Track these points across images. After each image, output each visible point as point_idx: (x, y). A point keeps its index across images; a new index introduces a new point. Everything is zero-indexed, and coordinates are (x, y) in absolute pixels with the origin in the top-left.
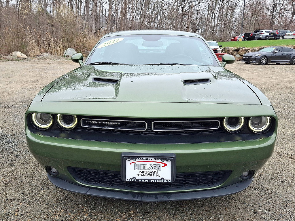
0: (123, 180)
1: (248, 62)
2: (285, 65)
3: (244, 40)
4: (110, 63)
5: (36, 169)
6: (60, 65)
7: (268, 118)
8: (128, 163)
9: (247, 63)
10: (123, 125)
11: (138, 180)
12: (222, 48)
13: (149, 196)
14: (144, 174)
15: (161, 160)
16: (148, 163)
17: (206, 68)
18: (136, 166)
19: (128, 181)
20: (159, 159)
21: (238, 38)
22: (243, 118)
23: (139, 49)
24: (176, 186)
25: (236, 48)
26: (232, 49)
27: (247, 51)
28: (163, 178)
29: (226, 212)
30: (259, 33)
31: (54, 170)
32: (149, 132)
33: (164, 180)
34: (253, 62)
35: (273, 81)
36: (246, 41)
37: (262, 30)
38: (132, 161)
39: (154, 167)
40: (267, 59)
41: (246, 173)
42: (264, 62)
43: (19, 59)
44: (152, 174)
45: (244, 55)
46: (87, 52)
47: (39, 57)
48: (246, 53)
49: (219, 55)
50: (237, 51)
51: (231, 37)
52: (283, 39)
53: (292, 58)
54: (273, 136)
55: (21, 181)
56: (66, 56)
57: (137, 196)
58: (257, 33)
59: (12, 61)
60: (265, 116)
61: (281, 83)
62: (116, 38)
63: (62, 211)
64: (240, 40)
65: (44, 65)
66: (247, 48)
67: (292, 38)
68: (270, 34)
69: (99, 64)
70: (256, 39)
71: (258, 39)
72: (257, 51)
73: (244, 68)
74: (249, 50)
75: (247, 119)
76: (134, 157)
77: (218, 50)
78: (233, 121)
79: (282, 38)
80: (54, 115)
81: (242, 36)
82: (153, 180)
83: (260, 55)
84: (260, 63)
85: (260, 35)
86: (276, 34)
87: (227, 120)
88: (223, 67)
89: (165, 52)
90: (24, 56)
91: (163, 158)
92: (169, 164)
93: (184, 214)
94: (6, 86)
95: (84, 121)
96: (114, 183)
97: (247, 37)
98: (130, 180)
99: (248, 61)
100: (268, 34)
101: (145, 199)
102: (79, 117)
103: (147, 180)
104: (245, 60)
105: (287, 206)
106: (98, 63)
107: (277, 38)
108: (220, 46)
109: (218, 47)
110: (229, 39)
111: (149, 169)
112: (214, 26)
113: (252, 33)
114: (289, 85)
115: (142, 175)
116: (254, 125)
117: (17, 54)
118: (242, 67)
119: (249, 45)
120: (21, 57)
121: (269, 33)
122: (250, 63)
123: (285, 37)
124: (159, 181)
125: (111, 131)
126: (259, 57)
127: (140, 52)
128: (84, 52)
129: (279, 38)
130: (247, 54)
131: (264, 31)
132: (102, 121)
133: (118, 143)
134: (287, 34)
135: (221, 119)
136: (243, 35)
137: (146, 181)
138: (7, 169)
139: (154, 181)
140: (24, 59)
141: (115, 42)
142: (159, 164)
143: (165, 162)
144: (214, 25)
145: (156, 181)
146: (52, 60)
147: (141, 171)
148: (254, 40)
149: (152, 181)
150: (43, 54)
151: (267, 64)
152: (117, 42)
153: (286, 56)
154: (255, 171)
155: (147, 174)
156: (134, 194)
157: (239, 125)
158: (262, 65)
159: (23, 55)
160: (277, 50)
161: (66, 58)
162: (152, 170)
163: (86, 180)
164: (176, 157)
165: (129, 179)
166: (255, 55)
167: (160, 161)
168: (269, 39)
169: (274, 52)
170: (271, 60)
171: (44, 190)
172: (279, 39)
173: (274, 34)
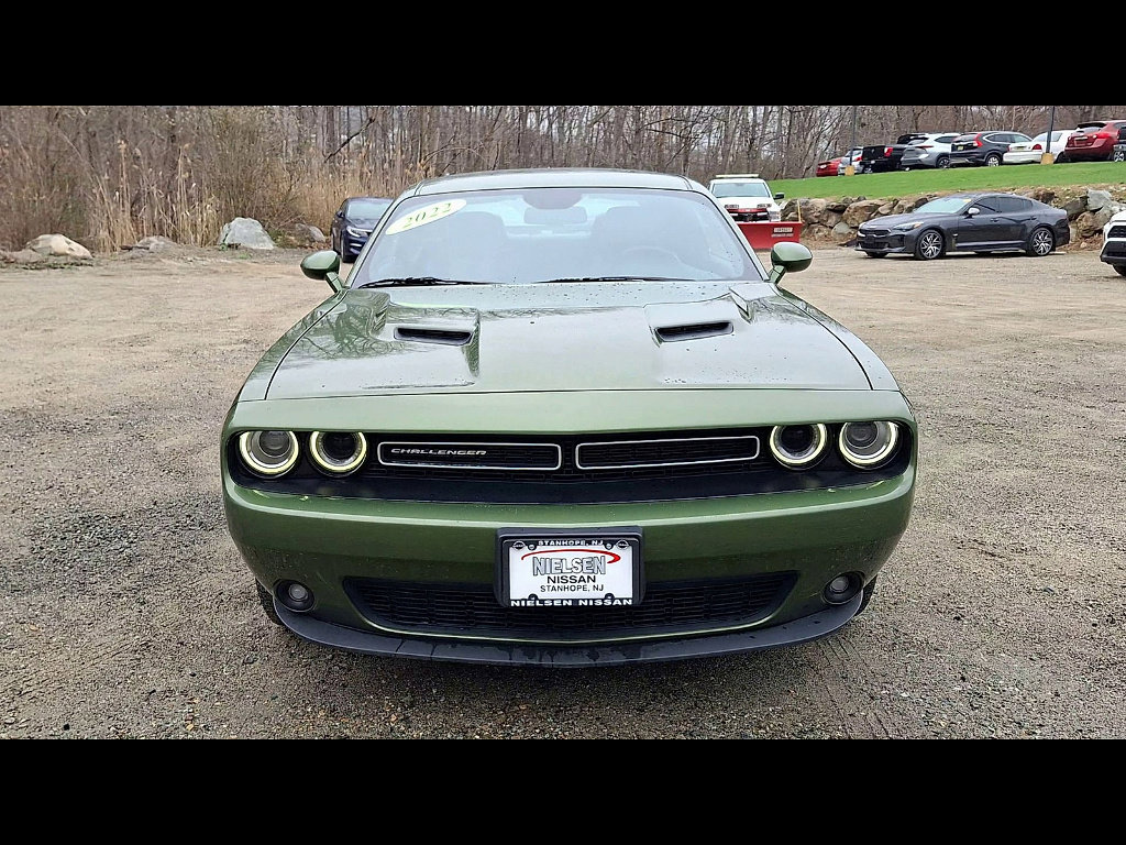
0: (503, 604)
1: (878, 251)
2: (1009, 259)
3: (863, 173)
4: (430, 282)
5: (215, 608)
6: (214, 279)
7: (892, 425)
8: (515, 556)
9: (874, 256)
10: (494, 456)
11: (542, 601)
12: (784, 203)
13: (571, 651)
14: (560, 584)
15: (605, 544)
16: (569, 556)
17: (723, 287)
18: (537, 564)
19: (518, 604)
20: (599, 542)
21: (841, 165)
22: (821, 427)
23: (506, 225)
24: (646, 622)
25: (833, 201)
26: (821, 203)
27: (873, 210)
28: (611, 595)
29: (789, 701)
30: (916, 143)
31: (298, 593)
32: (568, 472)
33: (613, 599)
34: (895, 251)
35: (961, 315)
36: (871, 176)
37: (927, 135)
38: (526, 550)
39: (585, 565)
40: (944, 239)
41: (839, 584)
42: (932, 248)
43: (62, 260)
44: (582, 584)
45: (863, 226)
46: (304, 230)
47: (131, 254)
48: (869, 219)
49: (776, 230)
50: (839, 210)
51: (816, 162)
52: (1001, 163)
53: (1029, 231)
54: (908, 474)
55: (182, 643)
56: (229, 246)
57: (538, 653)
58: (906, 146)
59: (36, 269)
60: (885, 420)
61: (988, 323)
62: (441, 200)
63: (322, 713)
64: (849, 171)
65: (157, 279)
66: (872, 201)
67: (1033, 162)
68: (954, 148)
69: (399, 283)
70: (907, 167)
71: (912, 168)
72: (910, 210)
73: (862, 273)
74: (879, 206)
75: (833, 428)
76: (532, 540)
77: (769, 209)
78: (798, 436)
79: (993, 161)
80: (303, 436)
81: (854, 158)
82: (583, 600)
83: (918, 224)
84: (919, 255)
85: (918, 153)
86: (975, 147)
87: (778, 432)
88: (772, 285)
89: (589, 234)
90: (80, 251)
91: (610, 538)
92: (626, 555)
93: (671, 706)
94: (47, 360)
95: (386, 449)
96: (472, 622)
97: (873, 162)
98: (523, 603)
99: (876, 246)
100: (947, 148)
101: (563, 661)
102: (373, 437)
103: (567, 600)
104: (865, 246)
105: (963, 679)
106: (395, 281)
107: (979, 162)
108: (779, 197)
109: (771, 200)
110: (808, 169)
111: (574, 570)
112: (755, 124)
113: (890, 145)
114: (1013, 327)
115: (554, 588)
116: (854, 445)
117: (53, 244)
118: (856, 271)
119: (882, 188)
120: (67, 255)
121: (950, 145)
122: (882, 256)
123: (1007, 158)
124: (601, 603)
125: (461, 475)
126: (914, 233)
127: (510, 235)
128: (292, 228)
129: (988, 159)
130: (875, 224)
131: (932, 137)
132: (436, 448)
133: (485, 505)
134: (1012, 146)
135: (764, 431)
136: (857, 155)
137: (565, 603)
138: (128, 612)
139: (586, 603)
140: (78, 263)
141: (440, 215)
142: (599, 555)
143: (615, 550)
144: (755, 121)
145: (591, 603)
146: (181, 264)
147: (552, 576)
148: (899, 170)
149: (581, 603)
150: (146, 239)
151: (942, 256)
152: (447, 214)
153: (1009, 226)
154: (863, 575)
155: (566, 585)
156: (529, 649)
157: (813, 449)
158: (926, 259)
159: (75, 245)
160: (975, 205)
161: (229, 251)
162: (581, 574)
163: (392, 616)
164: (643, 535)
165: (520, 601)
166: (901, 226)
167: (601, 547)
168: (952, 166)
169: (966, 213)
170: (957, 242)
171: (257, 663)
172: (985, 164)
173: (966, 147)
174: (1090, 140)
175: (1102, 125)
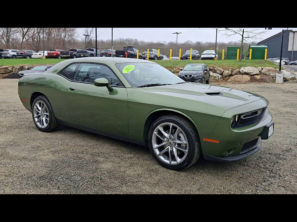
30: (5, 52)
37: (8, 50)
52: (30, 58)
58: (2, 52)
67: (40, 58)
68: (17, 54)
70: (3, 58)
71: (5, 58)
74: (8, 68)
85: (7, 54)
86: (23, 54)
107: (25, 57)
121: (16, 53)
123: (32, 57)
129: (27, 57)
131: (10, 51)
148: (1, 58)
172: (26, 58)
173: (21, 53)
174: (53, 54)
175: (55, 50)
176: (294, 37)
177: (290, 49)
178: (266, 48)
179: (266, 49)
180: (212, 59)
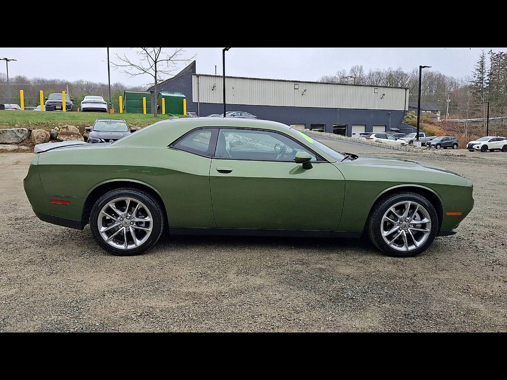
176: (198, 83)
177: (195, 100)
178: (184, 98)
179: (185, 100)
180: (103, 110)
